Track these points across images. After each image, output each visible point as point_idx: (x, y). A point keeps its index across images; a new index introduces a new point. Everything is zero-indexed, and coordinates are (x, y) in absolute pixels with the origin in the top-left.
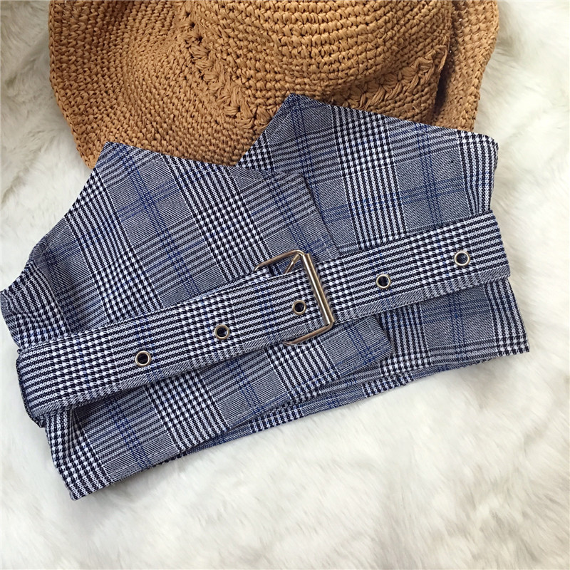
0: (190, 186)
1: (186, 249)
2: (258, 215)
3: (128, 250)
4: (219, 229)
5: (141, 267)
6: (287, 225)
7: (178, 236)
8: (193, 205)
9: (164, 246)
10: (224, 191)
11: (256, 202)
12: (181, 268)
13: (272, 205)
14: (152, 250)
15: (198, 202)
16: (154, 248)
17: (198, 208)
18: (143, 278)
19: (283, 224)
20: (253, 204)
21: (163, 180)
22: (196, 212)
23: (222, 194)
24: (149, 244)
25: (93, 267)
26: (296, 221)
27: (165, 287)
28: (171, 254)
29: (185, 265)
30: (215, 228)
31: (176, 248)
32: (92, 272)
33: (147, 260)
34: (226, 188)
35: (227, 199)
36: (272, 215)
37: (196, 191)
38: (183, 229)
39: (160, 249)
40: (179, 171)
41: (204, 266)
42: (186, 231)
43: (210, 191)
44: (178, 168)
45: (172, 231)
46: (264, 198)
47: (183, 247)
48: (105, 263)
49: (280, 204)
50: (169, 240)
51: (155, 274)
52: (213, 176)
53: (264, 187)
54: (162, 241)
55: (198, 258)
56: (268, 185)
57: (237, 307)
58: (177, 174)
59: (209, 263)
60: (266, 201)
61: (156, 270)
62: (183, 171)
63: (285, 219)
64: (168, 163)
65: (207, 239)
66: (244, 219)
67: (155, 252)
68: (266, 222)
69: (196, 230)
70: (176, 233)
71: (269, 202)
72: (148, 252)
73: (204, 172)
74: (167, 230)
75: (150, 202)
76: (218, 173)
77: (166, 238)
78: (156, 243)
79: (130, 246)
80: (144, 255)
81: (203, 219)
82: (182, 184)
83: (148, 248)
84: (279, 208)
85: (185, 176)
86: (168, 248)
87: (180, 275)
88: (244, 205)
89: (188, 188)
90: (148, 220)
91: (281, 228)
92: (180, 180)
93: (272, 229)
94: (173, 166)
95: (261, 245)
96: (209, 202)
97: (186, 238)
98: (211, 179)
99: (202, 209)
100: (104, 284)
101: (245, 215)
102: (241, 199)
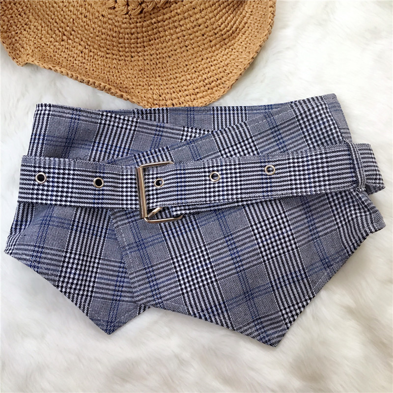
0: (217, 304)
1: (225, 257)
2: (172, 276)
3: (267, 262)
4: (201, 269)
5: (260, 248)
6: (152, 267)
7: (230, 267)
8: (217, 289)
9: (241, 261)
10: (193, 297)
11: (172, 286)
12: (231, 244)
13: (160, 283)
14: (250, 260)
15: (212, 290)
16: (248, 260)
17: (213, 286)
18: (259, 240)
19: (154, 268)
20: (174, 285)
21: (235, 310)
22: (215, 283)
23: (195, 295)
24: (252, 264)
25: (296, 254)
26: (145, 269)
27: (244, 231)
28: (237, 255)
29: (228, 246)
30: (204, 270)
31: (232, 259)
32: (297, 251)
33: (255, 252)
34: (191, 299)
35: (191, 291)
36: (162, 275)
37: (213, 299)
38: (226, 272)
39: (244, 259)
41: (215, 244)
42: (224, 270)
43: (203, 297)
44: (224, 318)
45: (234, 271)
46: (166, 288)
47: (227, 259)
48: (287, 256)
49: (155, 283)
50: (237, 265)
51: (250, 242)
52: (200, 309)
53: (164, 296)
55: (218, 250)
56: (161, 298)
57: (201, 191)
58: (225, 313)
59: (211, 245)
60: (164, 286)
61: (249, 245)
62: (221, 315)
63: (153, 271)
64: (231, 323)
65: (210, 263)
66: (182, 275)
67: (248, 258)
68: (167, 271)
69: (217, 270)
70: (231, 270)
71: (162, 285)
72: (253, 259)
73: (206, 312)
74: (238, 272)
75: (247, 295)
76: (195, 310)
77: (239, 267)
78: (246, 264)
79: (265, 264)
80: (256, 257)
81: (211, 278)
82: (223, 305)
83: (252, 261)
84: (156, 280)
85: (220, 311)
86: (238, 259)
87: (233, 239)
88: (180, 285)
89: (219, 302)
90: (250, 282)
91: (157, 265)
92: (224, 309)
93: (163, 265)
94: (228, 320)
95: (173, 254)
96: (205, 289)
97: (225, 264)
98: (201, 307)
99: (211, 285)
100: (290, 240)
101: (181, 278)
102: (182, 289)
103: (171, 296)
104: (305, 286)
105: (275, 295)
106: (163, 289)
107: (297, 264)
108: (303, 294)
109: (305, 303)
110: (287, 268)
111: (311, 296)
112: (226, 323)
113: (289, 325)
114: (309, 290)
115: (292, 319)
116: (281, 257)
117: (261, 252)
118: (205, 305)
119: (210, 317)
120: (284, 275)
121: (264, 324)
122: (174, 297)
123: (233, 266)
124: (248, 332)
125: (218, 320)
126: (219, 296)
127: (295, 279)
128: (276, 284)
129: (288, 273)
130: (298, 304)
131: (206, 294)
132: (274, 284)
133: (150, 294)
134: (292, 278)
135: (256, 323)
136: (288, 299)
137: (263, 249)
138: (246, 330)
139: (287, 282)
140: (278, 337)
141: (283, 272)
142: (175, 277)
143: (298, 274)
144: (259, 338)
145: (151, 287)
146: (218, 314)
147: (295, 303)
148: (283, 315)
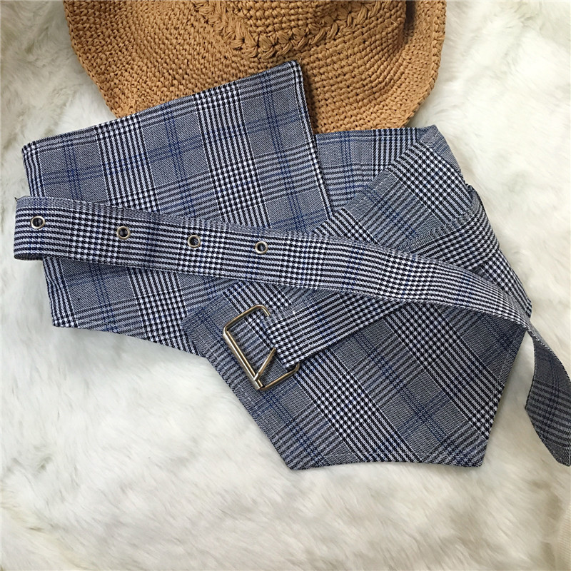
0: (388, 437)
1: (378, 378)
2: (322, 423)
3: (429, 367)
4: (355, 403)
5: (414, 354)
7: (388, 389)
8: (382, 420)
9: (398, 377)
10: (357, 438)
11: (327, 435)
12: (379, 361)
13: (312, 436)
14: (408, 371)
15: (377, 423)
16: (406, 373)
17: (376, 417)
18: (411, 345)
20: (329, 433)
21: (413, 437)
22: (377, 414)
23: (359, 435)
24: (412, 376)
25: (462, 345)
27: (390, 340)
28: (390, 371)
29: (376, 364)
30: (358, 403)
32: (461, 340)
33: (411, 361)
34: (356, 441)
35: (352, 432)
36: (309, 426)
37: (382, 433)
38: (385, 395)
39: (401, 374)
40: (401, 449)
41: (360, 367)
42: (382, 394)
43: (369, 435)
44: (403, 451)
45: (394, 391)
46: (321, 440)
47: (381, 380)
48: (452, 351)
51: (400, 351)
52: (370, 450)
53: (323, 450)
54: (401, 381)
55: (367, 373)
56: (319, 453)
58: (402, 445)
59: (356, 370)
60: (318, 438)
62: (398, 449)
64: (414, 455)
65: (363, 391)
66: (334, 417)
67: (405, 370)
69: (374, 398)
70: (390, 391)
71: (314, 437)
72: (411, 369)
74: (399, 392)
75: (420, 415)
76: (366, 453)
77: (398, 384)
78: (405, 378)
79: (428, 370)
80: (414, 366)
82: (395, 436)
83: (411, 372)
85: (395, 444)
86: (394, 376)
87: (379, 354)
88: (337, 430)
89: (390, 434)
90: (418, 397)
92: (399, 441)
94: (409, 453)
96: (368, 425)
97: (381, 387)
98: (371, 447)
99: (373, 417)
100: (447, 332)
101: (334, 421)
102: (341, 434)
103: (330, 447)
104: (487, 379)
105: (455, 403)
106: (317, 443)
107: (467, 356)
108: (489, 390)
109: (495, 400)
110: (457, 366)
111: (500, 388)
112: (407, 456)
113: (487, 433)
114: (494, 382)
115: (487, 425)
116: (445, 356)
117: (418, 358)
118: (375, 443)
119: (386, 455)
120: (457, 375)
121: (456, 443)
122: (335, 447)
123: (391, 386)
124: (439, 459)
125: (397, 455)
126: (387, 427)
127: (473, 375)
128: (452, 390)
129: (461, 371)
130: (487, 404)
131: (372, 429)
132: (448, 390)
133: (305, 453)
134: (468, 375)
135: (445, 445)
136: (473, 402)
137: (418, 354)
138: (436, 457)
139: (464, 383)
140: (478, 453)
141: (455, 372)
142: (326, 423)
143: (473, 368)
144: (455, 462)
145: (302, 444)
146: (394, 448)
147: (483, 404)
148: (475, 424)
